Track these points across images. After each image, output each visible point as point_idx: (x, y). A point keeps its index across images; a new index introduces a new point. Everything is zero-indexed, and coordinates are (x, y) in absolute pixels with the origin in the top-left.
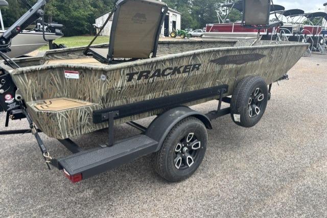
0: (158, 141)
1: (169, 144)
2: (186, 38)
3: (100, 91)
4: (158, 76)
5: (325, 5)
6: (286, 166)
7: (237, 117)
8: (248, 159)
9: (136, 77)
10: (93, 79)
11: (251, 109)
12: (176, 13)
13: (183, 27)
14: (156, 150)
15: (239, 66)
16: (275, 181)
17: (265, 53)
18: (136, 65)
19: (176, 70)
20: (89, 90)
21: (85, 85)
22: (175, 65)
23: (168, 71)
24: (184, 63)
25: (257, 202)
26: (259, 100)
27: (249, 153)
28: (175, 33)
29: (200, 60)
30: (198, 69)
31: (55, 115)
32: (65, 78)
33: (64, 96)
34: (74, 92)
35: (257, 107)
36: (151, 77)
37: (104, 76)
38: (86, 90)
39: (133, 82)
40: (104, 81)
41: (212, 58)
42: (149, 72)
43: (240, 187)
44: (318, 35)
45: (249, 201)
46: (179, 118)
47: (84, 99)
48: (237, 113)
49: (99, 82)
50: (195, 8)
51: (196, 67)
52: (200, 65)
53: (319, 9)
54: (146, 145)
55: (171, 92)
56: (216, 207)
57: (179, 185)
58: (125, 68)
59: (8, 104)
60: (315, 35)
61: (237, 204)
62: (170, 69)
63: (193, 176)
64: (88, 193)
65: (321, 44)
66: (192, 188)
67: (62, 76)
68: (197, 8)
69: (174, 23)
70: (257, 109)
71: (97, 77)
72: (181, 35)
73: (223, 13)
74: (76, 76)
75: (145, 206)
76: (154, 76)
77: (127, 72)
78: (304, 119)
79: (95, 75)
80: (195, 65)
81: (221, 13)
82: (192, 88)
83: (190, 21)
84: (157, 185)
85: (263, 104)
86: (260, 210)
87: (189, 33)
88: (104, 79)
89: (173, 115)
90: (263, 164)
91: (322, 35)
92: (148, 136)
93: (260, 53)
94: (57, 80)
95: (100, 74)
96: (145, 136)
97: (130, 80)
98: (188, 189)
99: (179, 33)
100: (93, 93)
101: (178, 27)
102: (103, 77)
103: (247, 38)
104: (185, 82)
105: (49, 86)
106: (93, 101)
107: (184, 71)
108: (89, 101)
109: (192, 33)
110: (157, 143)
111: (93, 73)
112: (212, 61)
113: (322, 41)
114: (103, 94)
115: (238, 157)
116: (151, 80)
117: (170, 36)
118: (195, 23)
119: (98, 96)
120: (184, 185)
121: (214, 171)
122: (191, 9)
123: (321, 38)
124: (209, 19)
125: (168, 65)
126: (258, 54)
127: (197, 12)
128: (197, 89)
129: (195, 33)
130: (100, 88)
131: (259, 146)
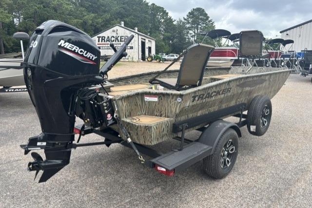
0: (212, 146)
1: (219, 149)
2: (161, 62)
3: (176, 109)
4: (208, 97)
5: (281, 32)
6: (294, 164)
7: (253, 128)
8: (264, 160)
9: (197, 99)
10: (170, 101)
11: (262, 121)
12: (151, 39)
13: (157, 52)
14: (211, 154)
15: (252, 89)
16: (291, 175)
17: (267, 78)
18: (199, 90)
19: (218, 93)
20: (165, 110)
21: (162, 105)
22: (218, 89)
23: (214, 94)
24: (223, 88)
25: (285, 189)
26: (266, 114)
27: (263, 157)
28: (151, 57)
29: (231, 85)
30: (230, 91)
31: (151, 127)
32: (145, 101)
33: (142, 114)
34: (151, 111)
35: (265, 119)
36: (205, 98)
37: (179, 98)
38: (163, 109)
39: (195, 103)
40: (180, 102)
41: (238, 83)
42: (203, 95)
43: (269, 180)
44: (279, 59)
45: (279, 189)
46: (225, 129)
47: (161, 116)
48: (253, 125)
49: (175, 103)
50: (166, 34)
51: (229, 90)
52: (231, 89)
53: (277, 36)
54: (205, 149)
55: (212, 110)
56: (258, 195)
57: (222, 181)
58: (192, 93)
59: (108, 121)
60: (277, 59)
61: (273, 192)
62: (215, 92)
63: (229, 174)
64: (158, 190)
65: (282, 66)
66: (233, 183)
67: (143, 99)
68: (169, 34)
69: (150, 48)
70: (265, 121)
71: (174, 99)
72: (156, 60)
73: (191, 39)
74: (156, 99)
75: (206, 196)
76: (206, 97)
77: (193, 95)
78: (292, 129)
79: (173, 98)
80: (228, 89)
81: (190, 39)
82: (224, 106)
83: (163, 47)
84: (207, 182)
85: (269, 117)
86: (290, 195)
87: (163, 57)
88: (179, 101)
89: (219, 126)
90: (277, 163)
91: (282, 59)
92: (201, 143)
93: (264, 78)
94: (139, 102)
95: (177, 97)
96: (199, 143)
97: (193, 101)
98: (231, 184)
99: (155, 58)
100: (170, 111)
101: (153, 52)
102: (179, 100)
103: (221, 62)
104: (221, 102)
105: (135, 107)
106: (168, 117)
107: (222, 94)
108: (165, 117)
109: (166, 57)
110: (211, 147)
111: (171, 97)
112: (238, 86)
113: (283, 64)
114: (178, 111)
115: (256, 159)
116: (204, 100)
117: (146, 60)
118: (167, 48)
119: (173, 113)
120: (226, 181)
121: (243, 170)
122: (163, 35)
123: (282, 61)
124: (179, 44)
125: (214, 89)
126: (263, 79)
127: (169, 38)
128: (227, 107)
129: (169, 57)
130: (175, 107)
131: (267, 151)
